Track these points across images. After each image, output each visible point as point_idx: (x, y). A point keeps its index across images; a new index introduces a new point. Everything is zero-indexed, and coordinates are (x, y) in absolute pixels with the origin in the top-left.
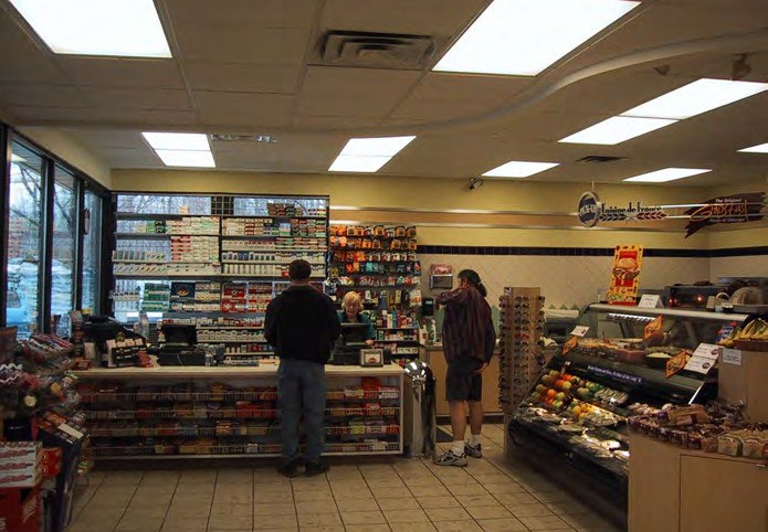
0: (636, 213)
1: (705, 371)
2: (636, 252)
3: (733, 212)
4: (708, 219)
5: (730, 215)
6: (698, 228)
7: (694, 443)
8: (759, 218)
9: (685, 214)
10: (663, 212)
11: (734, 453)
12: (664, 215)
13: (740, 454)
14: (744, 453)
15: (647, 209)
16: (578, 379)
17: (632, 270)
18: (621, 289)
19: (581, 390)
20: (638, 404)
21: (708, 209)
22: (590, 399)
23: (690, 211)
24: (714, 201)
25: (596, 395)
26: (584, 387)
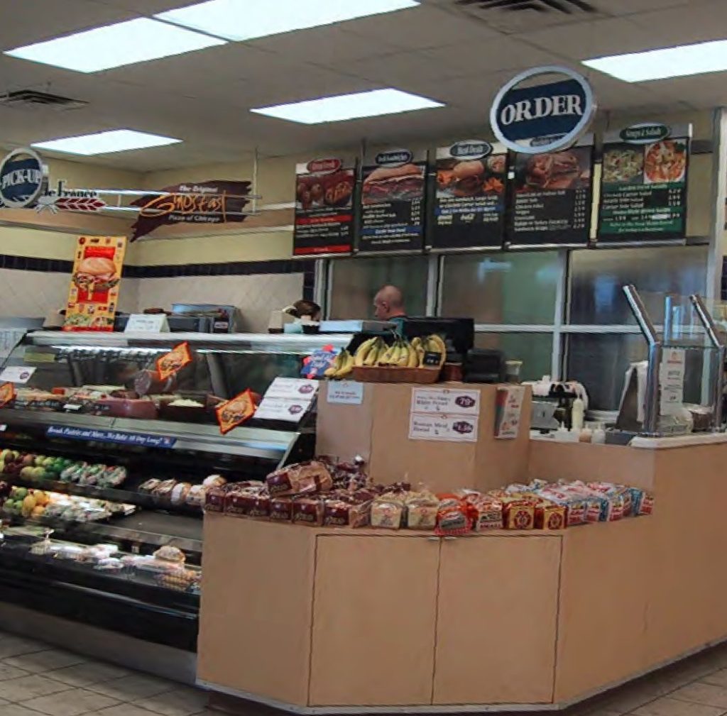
0: (55, 198)
1: (297, 418)
2: (114, 249)
3: (204, 208)
4: (168, 215)
5: (201, 212)
6: (152, 228)
7: (335, 515)
8: (240, 219)
9: (133, 204)
10: (99, 200)
11: (396, 525)
12: (99, 205)
13: (404, 525)
14: (410, 524)
15: (73, 194)
16: (16, 453)
17: (106, 278)
18: (87, 306)
19: (28, 470)
20: (156, 481)
21: (169, 199)
22: (51, 483)
23: (141, 202)
24: (176, 189)
25: (64, 475)
26: (34, 465)
